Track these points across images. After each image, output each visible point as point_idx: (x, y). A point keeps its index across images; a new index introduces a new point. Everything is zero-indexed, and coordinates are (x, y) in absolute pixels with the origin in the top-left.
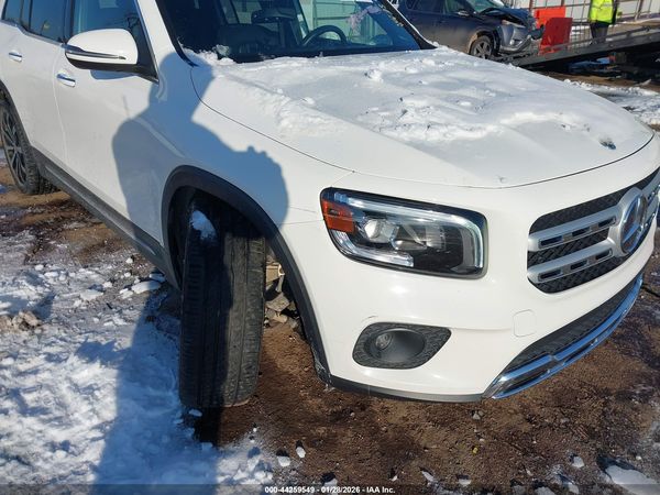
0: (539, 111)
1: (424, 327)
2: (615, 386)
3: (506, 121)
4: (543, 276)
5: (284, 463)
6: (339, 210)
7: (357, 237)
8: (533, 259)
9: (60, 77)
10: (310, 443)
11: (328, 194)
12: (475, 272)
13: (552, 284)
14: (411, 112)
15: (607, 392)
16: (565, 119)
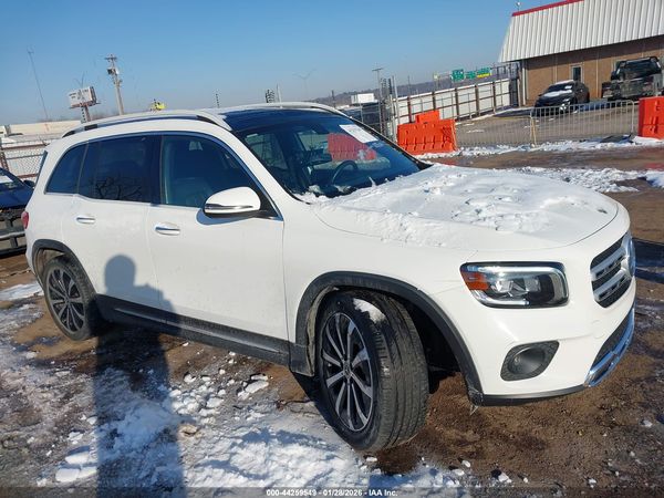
0: (554, 197)
1: (543, 343)
2: (642, 374)
3: (542, 207)
4: (601, 296)
5: (461, 473)
6: (475, 277)
7: (490, 293)
8: (596, 285)
9: (158, 228)
10: (469, 456)
11: (464, 268)
12: (563, 301)
13: (606, 301)
14: (485, 210)
15: (639, 380)
16: (570, 200)
